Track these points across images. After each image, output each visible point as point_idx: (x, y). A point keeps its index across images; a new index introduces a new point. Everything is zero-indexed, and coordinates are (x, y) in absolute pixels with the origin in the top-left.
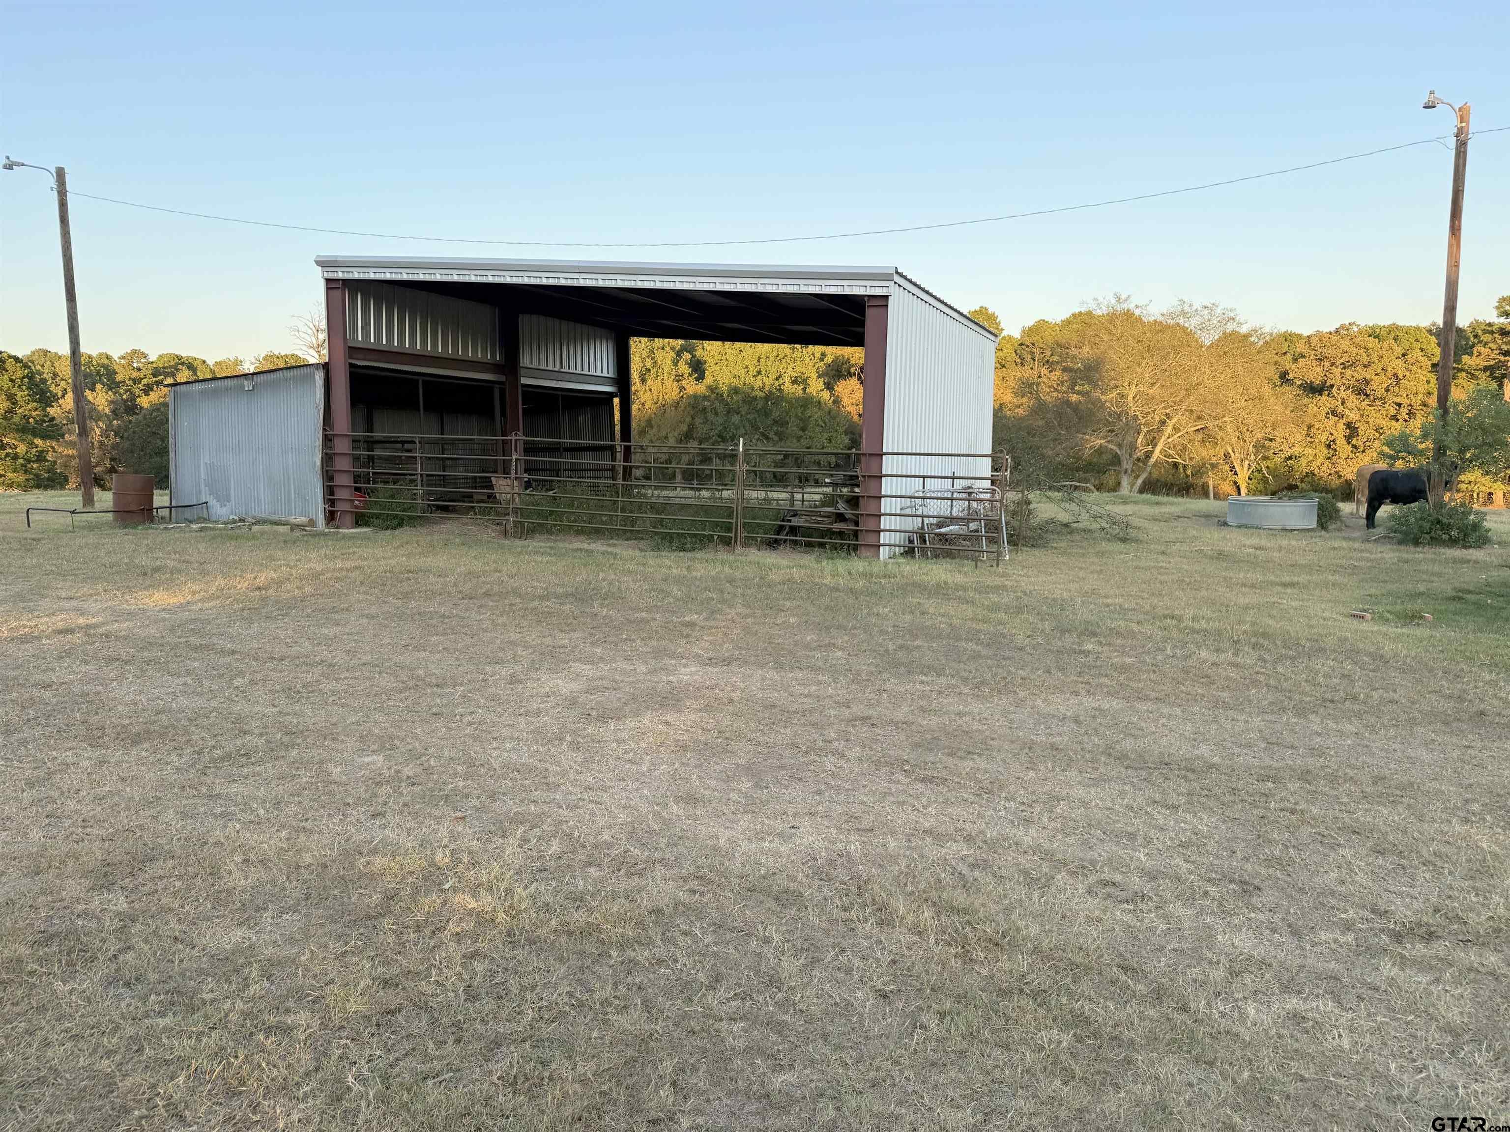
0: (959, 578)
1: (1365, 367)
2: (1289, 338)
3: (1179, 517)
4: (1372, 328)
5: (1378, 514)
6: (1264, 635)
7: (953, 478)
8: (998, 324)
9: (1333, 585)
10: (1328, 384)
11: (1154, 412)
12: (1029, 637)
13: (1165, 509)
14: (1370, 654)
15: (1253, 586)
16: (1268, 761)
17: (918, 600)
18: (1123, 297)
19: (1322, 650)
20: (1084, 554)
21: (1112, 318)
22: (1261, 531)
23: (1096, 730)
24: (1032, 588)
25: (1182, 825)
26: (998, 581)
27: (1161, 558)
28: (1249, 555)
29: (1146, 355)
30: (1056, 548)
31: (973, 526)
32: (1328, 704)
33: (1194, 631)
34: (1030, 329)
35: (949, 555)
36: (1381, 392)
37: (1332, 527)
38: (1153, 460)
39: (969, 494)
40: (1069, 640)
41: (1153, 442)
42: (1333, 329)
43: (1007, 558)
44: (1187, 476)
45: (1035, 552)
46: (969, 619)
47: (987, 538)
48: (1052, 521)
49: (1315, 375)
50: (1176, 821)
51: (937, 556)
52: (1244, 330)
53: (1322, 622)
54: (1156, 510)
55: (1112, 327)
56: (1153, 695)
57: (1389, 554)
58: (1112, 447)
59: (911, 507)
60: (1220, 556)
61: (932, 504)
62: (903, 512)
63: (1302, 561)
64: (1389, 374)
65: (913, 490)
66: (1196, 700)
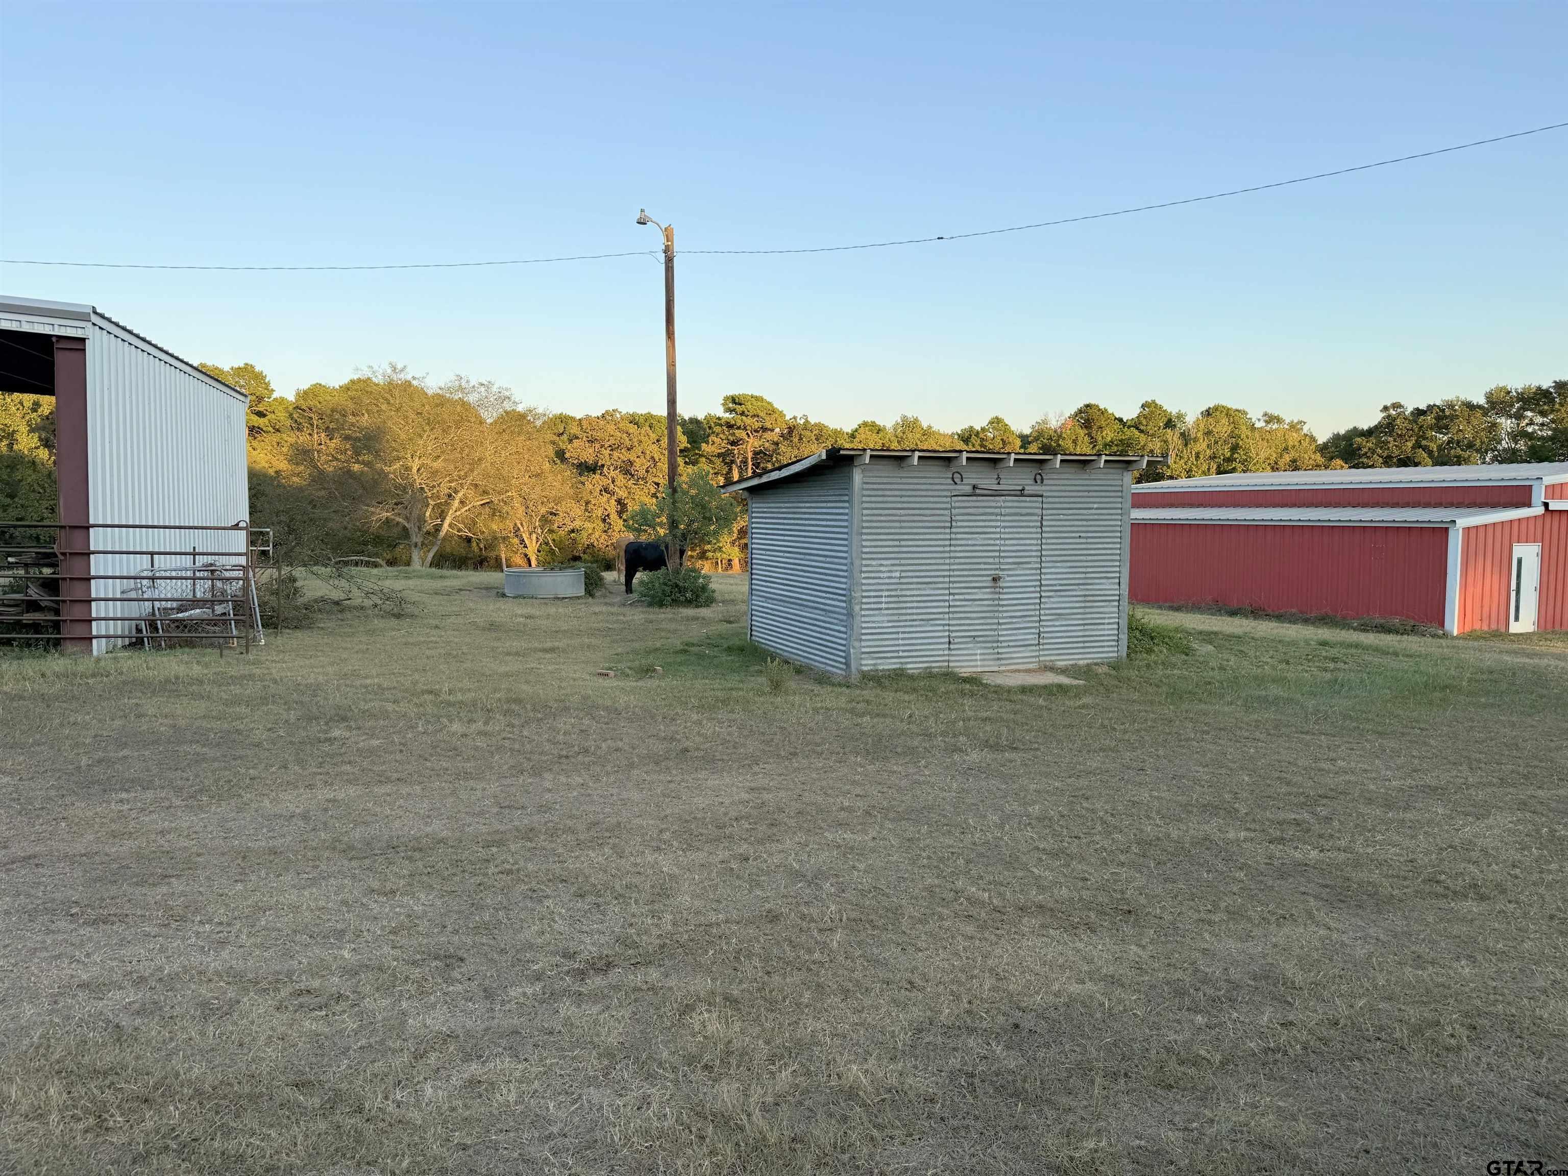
0: (197, 670)
1: (628, 449)
2: (564, 419)
3: (461, 590)
4: (632, 415)
5: (634, 581)
6: (518, 701)
7: (194, 554)
8: (268, 384)
9: (588, 647)
10: (599, 464)
11: (439, 485)
12: (270, 730)
13: (448, 583)
14: (606, 708)
15: (517, 654)
16: (498, 826)
17: (137, 701)
18: (399, 366)
19: (567, 709)
20: (353, 634)
21: (391, 386)
22: (534, 600)
23: (325, 824)
24: (283, 674)
25: (398, 910)
26: (245, 670)
27: (434, 632)
28: (519, 624)
29: (427, 428)
30: (322, 628)
31: (219, 609)
32: (563, 760)
33: (450, 704)
34: (305, 392)
35: (189, 643)
36: (642, 473)
37: (598, 594)
38: (442, 534)
39: (212, 572)
40: (314, 729)
41: (442, 516)
42: (600, 415)
43: (263, 642)
44: (481, 549)
45: (299, 634)
46: (200, 717)
47: (236, 622)
48: (323, 600)
49: (588, 455)
50: (392, 907)
51: (171, 647)
52: (520, 408)
53: (571, 682)
54: (439, 584)
55: (389, 397)
56: (395, 775)
57: (638, 616)
58: (401, 520)
59: (136, 589)
60: (492, 627)
61: (163, 584)
62: (125, 596)
63: (565, 627)
64: (648, 457)
65: (139, 569)
66: (438, 775)
